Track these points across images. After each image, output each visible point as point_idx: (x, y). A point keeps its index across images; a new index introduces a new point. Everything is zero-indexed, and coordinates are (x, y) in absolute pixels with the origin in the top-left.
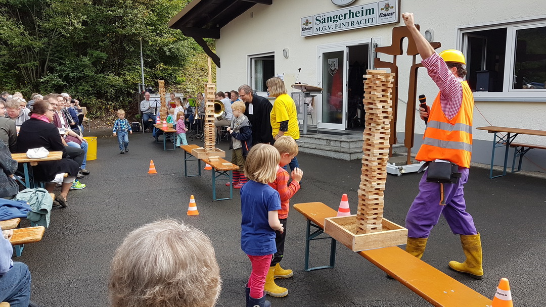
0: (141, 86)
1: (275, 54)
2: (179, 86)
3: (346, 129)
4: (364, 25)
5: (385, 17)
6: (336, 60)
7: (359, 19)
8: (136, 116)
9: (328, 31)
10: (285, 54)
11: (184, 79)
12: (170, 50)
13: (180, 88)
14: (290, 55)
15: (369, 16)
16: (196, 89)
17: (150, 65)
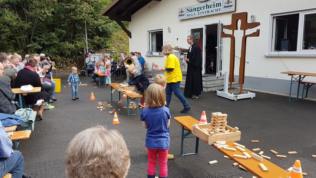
0: (86, 49)
1: (163, 30)
2: (108, 49)
3: (205, 74)
4: (215, 13)
5: (227, 8)
6: (199, 33)
7: (212, 9)
8: (83, 67)
9: (194, 16)
10: (169, 30)
11: (111, 45)
12: (102, 28)
13: (108, 50)
14: (172, 30)
15: (218, 8)
16: (117, 51)
17: (91, 37)
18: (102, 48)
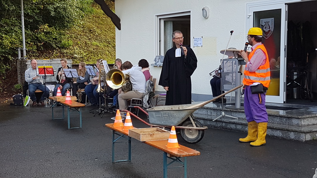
0: (22, 51)
1: (191, 14)
3: (284, 102)
6: (271, 20)
8: (16, 86)
10: (205, 14)
11: (71, 42)
18: (53, 49)
